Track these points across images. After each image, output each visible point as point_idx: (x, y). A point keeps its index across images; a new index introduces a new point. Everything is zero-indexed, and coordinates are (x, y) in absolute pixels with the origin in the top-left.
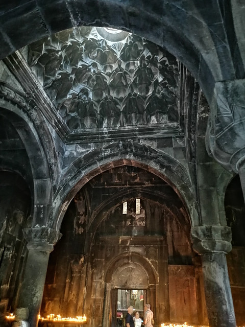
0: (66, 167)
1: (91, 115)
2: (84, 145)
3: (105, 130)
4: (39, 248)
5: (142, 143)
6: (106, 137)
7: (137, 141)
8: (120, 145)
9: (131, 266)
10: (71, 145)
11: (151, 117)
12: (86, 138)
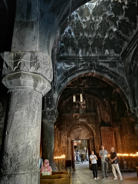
0: (59, 75)
1: (71, 46)
2: (68, 63)
3: (81, 56)
4: (51, 120)
5: (101, 64)
6: (81, 59)
7: (98, 63)
8: (89, 64)
9: (80, 129)
10: (60, 63)
11: (105, 50)
12: (69, 59)
